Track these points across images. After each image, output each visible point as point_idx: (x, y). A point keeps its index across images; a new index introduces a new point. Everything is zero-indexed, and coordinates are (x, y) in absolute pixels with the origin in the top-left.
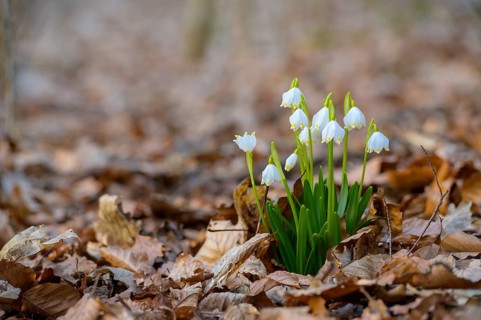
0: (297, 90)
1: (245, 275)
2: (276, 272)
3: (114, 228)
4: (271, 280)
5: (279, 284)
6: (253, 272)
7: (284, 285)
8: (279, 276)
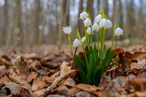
0: (86, 12)
1: (66, 86)
2: (80, 84)
3: (22, 68)
4: (77, 88)
5: (81, 90)
6: (70, 85)
7: (84, 91)
8: (81, 86)
